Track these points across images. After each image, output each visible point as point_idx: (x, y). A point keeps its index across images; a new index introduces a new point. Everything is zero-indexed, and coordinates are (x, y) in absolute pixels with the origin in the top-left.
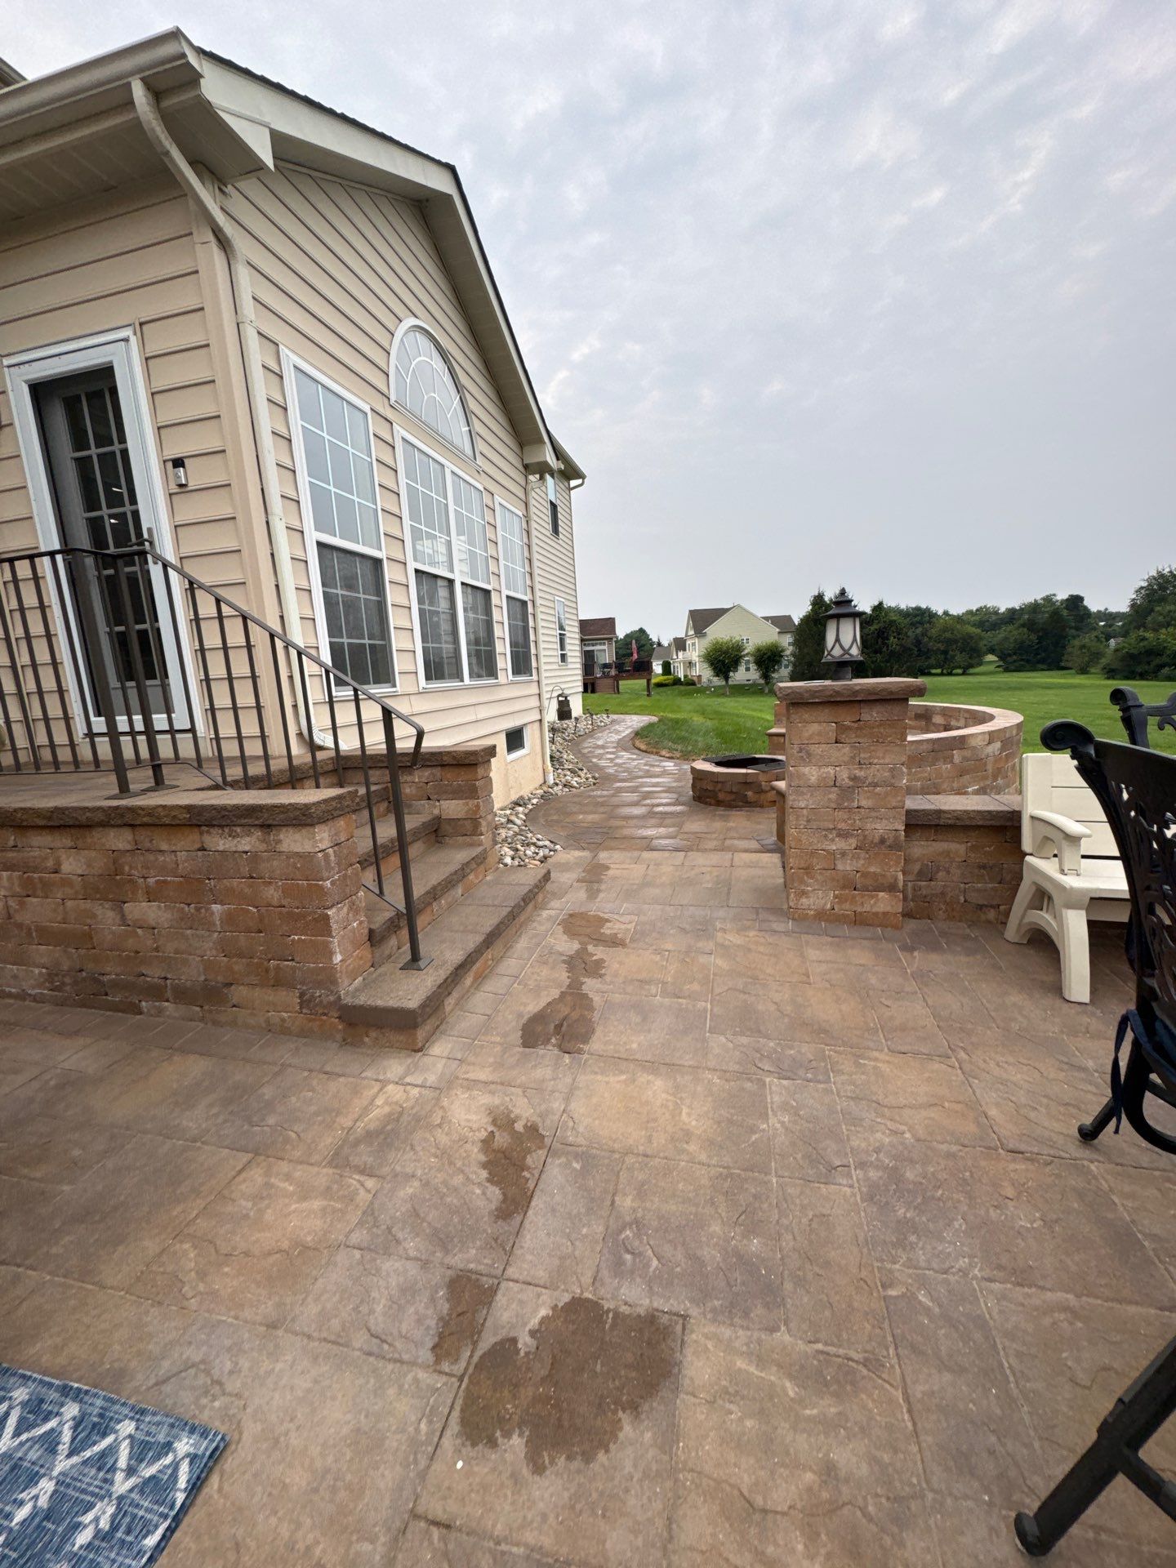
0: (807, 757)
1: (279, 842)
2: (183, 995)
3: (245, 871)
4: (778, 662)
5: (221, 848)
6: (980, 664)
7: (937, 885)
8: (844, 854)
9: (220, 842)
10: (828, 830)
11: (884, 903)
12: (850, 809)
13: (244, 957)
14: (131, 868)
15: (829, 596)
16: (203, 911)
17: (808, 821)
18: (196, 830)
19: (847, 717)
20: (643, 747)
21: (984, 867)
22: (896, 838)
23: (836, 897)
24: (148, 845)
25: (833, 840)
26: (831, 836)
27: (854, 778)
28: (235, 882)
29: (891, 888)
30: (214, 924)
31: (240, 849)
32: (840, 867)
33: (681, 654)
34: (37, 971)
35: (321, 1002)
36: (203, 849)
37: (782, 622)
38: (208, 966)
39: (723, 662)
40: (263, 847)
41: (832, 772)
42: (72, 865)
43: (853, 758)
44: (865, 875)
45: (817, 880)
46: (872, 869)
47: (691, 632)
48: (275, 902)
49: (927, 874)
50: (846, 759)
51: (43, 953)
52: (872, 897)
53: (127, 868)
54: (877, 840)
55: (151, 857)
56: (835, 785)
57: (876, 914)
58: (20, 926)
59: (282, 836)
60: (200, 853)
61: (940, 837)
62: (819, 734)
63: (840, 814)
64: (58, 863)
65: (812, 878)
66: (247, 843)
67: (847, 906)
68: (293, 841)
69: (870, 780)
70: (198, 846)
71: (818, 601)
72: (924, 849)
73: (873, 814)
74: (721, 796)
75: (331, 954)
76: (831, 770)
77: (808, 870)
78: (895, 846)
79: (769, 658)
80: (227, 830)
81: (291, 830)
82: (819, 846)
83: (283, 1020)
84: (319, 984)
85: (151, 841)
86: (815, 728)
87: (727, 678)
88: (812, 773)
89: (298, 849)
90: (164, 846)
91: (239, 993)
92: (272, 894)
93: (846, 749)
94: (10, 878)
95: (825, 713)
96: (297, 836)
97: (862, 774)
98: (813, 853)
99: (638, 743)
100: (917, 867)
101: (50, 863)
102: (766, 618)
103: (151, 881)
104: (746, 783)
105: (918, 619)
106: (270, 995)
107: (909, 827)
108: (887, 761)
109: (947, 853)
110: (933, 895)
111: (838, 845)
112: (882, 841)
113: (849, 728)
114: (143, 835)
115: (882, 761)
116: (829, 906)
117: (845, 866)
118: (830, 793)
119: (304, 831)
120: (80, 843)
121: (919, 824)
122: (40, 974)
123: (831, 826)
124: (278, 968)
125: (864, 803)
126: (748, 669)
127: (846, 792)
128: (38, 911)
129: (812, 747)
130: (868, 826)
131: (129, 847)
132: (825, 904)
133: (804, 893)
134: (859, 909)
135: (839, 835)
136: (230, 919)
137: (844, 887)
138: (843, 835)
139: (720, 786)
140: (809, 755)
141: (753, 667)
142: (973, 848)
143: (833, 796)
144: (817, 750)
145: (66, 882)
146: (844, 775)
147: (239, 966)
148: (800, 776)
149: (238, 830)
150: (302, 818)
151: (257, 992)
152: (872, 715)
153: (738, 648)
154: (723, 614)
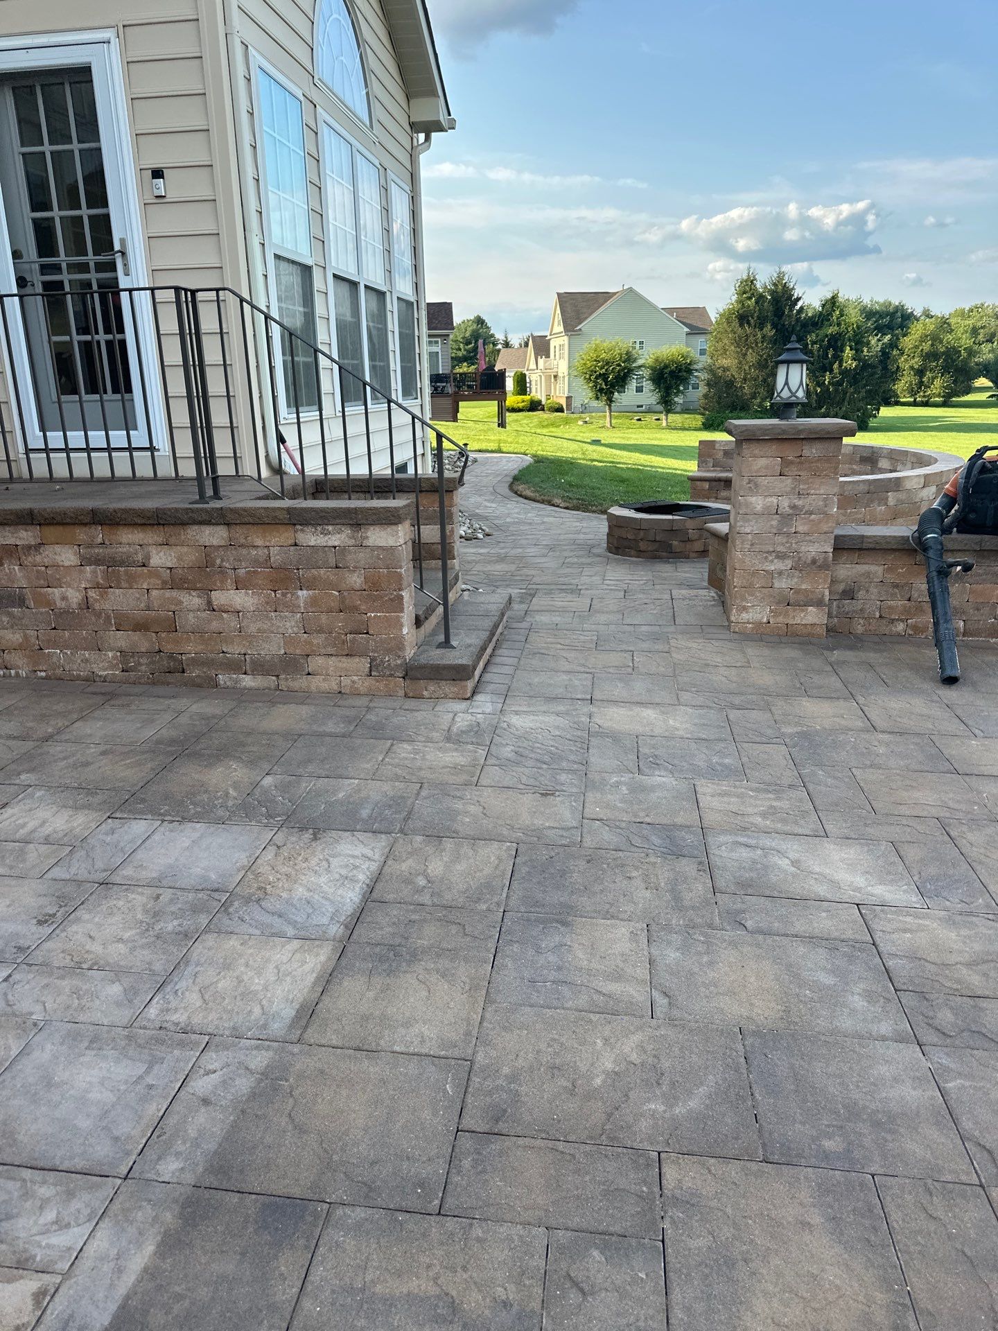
0: (754, 488)
1: (367, 537)
2: (260, 667)
3: (332, 562)
4: (684, 381)
5: (312, 543)
6: (968, 391)
7: (857, 605)
8: (780, 573)
9: (311, 538)
10: (768, 552)
11: (813, 616)
12: (788, 534)
13: (323, 632)
14: (222, 561)
16: (289, 595)
17: (752, 545)
18: (291, 528)
19: (791, 452)
20: (528, 493)
21: (896, 586)
22: (826, 559)
23: (771, 611)
24: (242, 541)
25: (772, 561)
26: (770, 558)
27: (793, 507)
28: (322, 571)
29: (819, 603)
30: (299, 607)
31: (330, 544)
32: (777, 585)
33: (541, 361)
34: (110, 654)
35: (389, 665)
36: (296, 545)
37: (692, 321)
38: (289, 641)
39: (604, 377)
40: (352, 542)
41: (775, 501)
42: (161, 558)
43: (793, 489)
44: (798, 591)
45: (756, 597)
46: (804, 587)
47: (559, 328)
48: (357, 586)
49: (849, 594)
50: (788, 489)
51: (121, 639)
52: (803, 611)
53: (218, 561)
54: (809, 561)
55: (244, 551)
56: (777, 513)
57: (805, 625)
58: (98, 615)
59: (369, 534)
60: (292, 548)
61: (863, 561)
62: (767, 467)
63: (779, 539)
64: (148, 557)
65: (752, 595)
66: (338, 538)
67: (780, 619)
68: (378, 537)
69: (806, 508)
70: (291, 542)
71: (747, 287)
72: (848, 571)
73: (807, 538)
74: (642, 546)
75: (402, 626)
76: (774, 500)
77: (749, 587)
78: (824, 566)
79: (672, 372)
80: (319, 528)
81: (377, 528)
82: (760, 567)
83: (353, 682)
84: (389, 651)
85: (246, 538)
86: (762, 462)
87: (610, 401)
88: (758, 502)
89: (382, 543)
90: (259, 542)
91: (316, 663)
92: (356, 580)
93: (789, 481)
94: (94, 572)
95: (773, 448)
96: (383, 534)
97: (799, 503)
98: (755, 573)
99: (521, 488)
100: (841, 587)
101: (140, 557)
102: (670, 311)
103: (242, 572)
104: (672, 530)
106: (346, 663)
107: (836, 549)
108: (822, 492)
109: (868, 574)
110: (854, 611)
111: (776, 565)
112: (814, 561)
113: (792, 462)
114: (239, 532)
115: (818, 492)
116: (765, 620)
117: (782, 584)
118: (772, 519)
119: (390, 529)
120: (172, 540)
121: (845, 547)
122: (114, 657)
123: (771, 549)
124: (354, 639)
125: (800, 529)
126: (639, 390)
127: (786, 519)
128: (121, 600)
129: (760, 479)
130: (803, 549)
131: (223, 543)
132: (763, 617)
133: (745, 609)
134: (791, 622)
135: (778, 557)
136: (313, 602)
137: (779, 603)
138: (781, 556)
139: (642, 533)
140: (756, 485)
141: (648, 386)
142: (889, 570)
143: (774, 523)
144: (763, 481)
145: (155, 573)
146: (785, 504)
147: (318, 640)
148: (747, 505)
149: (330, 528)
150: (389, 519)
151: (332, 661)
152: (812, 451)
153: (629, 358)
154: (606, 301)
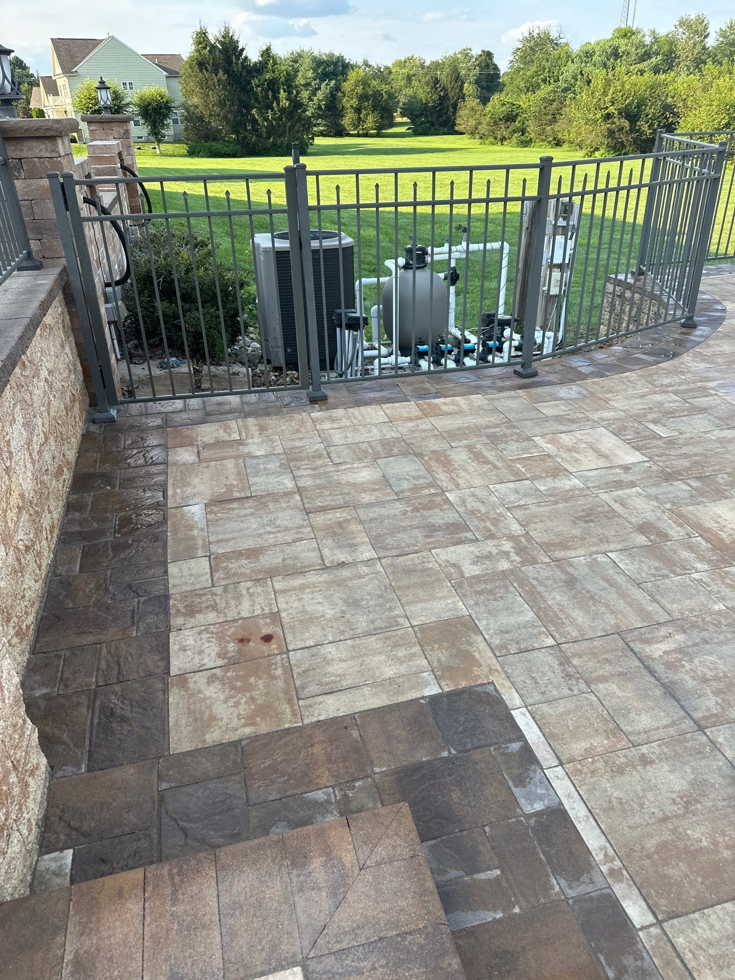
6: (392, 125)
15: (214, 34)
33: (51, 98)
37: (171, 66)
47: (59, 70)
71: (202, 38)
79: (155, 110)
105: (331, 68)
141: (140, 120)
154: (95, 47)
